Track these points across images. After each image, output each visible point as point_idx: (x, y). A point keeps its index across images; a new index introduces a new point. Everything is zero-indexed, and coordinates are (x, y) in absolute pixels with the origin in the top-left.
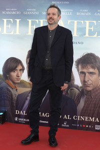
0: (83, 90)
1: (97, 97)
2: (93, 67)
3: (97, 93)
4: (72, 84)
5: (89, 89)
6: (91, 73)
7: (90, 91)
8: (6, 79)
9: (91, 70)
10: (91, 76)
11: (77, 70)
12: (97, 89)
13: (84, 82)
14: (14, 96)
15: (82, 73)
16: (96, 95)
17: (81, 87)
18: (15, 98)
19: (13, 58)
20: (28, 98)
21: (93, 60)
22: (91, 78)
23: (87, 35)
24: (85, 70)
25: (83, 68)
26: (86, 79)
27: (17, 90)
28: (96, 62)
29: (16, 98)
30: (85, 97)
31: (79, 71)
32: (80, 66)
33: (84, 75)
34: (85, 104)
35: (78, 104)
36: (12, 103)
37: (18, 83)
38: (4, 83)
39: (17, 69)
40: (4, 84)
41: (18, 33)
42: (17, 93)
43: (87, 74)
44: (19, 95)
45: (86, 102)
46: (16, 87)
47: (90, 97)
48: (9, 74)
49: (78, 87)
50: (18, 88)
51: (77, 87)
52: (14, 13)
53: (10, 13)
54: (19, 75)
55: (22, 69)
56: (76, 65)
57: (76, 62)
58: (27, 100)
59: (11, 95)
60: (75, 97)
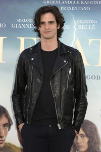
54: (3, 135)
55: (7, 124)
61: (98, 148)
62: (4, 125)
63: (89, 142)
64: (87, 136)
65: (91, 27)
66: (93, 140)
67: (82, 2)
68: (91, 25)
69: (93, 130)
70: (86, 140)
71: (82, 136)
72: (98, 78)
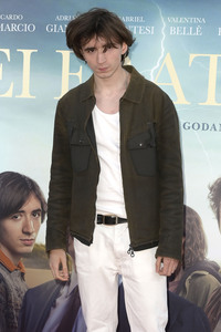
4: (197, 261)
11: (214, 216)
14: (14, 294)
20: (58, 300)
27: (22, 275)
29: (20, 301)
35: (215, 322)
36: (9, 316)
37: (26, 255)
39: (24, 208)
41: (26, 94)
44: (31, 292)
46: (19, 267)
50: (26, 270)
51: (213, 269)
52: (14, 28)
54: (31, 231)
55: (39, 210)
56: (212, 199)
57: (211, 189)
58: (55, 306)
59: (7, 292)
60: (206, 300)
61: (202, 255)
62: (34, 213)
65: (194, 31)
68: (194, 26)
69: (194, 222)
72: (205, 127)
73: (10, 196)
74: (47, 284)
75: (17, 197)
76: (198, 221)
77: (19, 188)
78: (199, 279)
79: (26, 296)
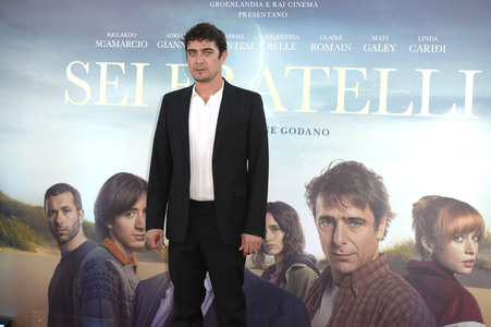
0: (328, 270)
1: (369, 293)
2: (359, 204)
3: (369, 280)
4: (296, 254)
5: (347, 267)
6: (353, 221)
7: (350, 274)
8: (103, 237)
9: (353, 212)
10: (351, 229)
11: (311, 212)
12: (371, 266)
13: (332, 247)
14: (127, 285)
15: (327, 221)
16: (368, 287)
17: (322, 262)
18: (130, 291)
19: (126, 174)
20: (167, 291)
21: (358, 183)
22: (351, 235)
23: (341, 108)
24: (334, 213)
25: (328, 204)
26: (339, 239)
27: (135, 268)
28: (366, 187)
29: (132, 293)
30: (335, 293)
31: (318, 216)
32: (319, 201)
33: (331, 226)
34: (334, 313)
35: (314, 312)
36: (122, 307)
37: (138, 249)
38: (99, 248)
39: (137, 206)
40: (97, 251)
42: (137, 278)
43: (341, 224)
44: (143, 284)
45: (336, 306)
46: (132, 260)
47: (349, 292)
48: (113, 222)
49: (315, 261)
50: (138, 263)
51: (311, 262)
52: (129, 44)
53: (116, 44)
54: (143, 227)
56: (309, 197)
57: (308, 188)
58: (165, 297)
59: (120, 284)
60: (305, 291)
61: (300, 249)
63: (285, 239)
64: (282, 228)
66: (291, 235)
67: (274, 4)
70: (280, 235)
71: (274, 228)
72: (300, 131)
73: (124, 194)
74: (157, 277)
75: (131, 196)
76: (296, 217)
77: (133, 187)
78: (298, 271)
79: (138, 288)
